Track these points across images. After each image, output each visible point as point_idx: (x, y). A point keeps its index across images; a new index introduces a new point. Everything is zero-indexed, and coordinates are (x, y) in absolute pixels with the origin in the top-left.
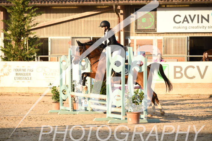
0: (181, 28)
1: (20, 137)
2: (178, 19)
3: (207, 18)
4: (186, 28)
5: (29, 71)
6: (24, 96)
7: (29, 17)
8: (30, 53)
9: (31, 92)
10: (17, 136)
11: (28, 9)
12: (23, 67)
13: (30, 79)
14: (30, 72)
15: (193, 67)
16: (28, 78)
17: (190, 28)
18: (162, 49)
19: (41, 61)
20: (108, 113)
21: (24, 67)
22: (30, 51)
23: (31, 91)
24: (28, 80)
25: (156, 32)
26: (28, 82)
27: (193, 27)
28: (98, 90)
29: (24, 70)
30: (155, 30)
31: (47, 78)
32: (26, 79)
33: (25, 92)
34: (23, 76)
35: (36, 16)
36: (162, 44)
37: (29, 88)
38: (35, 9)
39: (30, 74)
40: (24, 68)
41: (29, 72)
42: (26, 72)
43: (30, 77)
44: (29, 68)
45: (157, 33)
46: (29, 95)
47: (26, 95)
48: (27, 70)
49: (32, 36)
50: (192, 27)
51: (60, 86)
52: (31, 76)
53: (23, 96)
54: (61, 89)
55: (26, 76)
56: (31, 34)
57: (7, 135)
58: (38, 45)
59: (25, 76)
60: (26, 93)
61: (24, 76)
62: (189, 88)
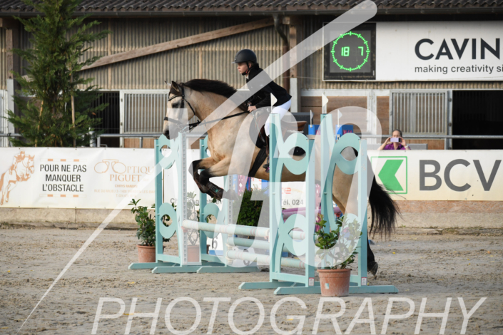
0: (433, 69)
1: (70, 326)
2: (425, 49)
3: (494, 47)
4: (445, 69)
5: (76, 170)
6: (64, 228)
7: (78, 42)
8: (80, 128)
9: (81, 221)
10: (64, 324)
11: (75, 23)
12: (62, 160)
13: (78, 189)
14: (79, 173)
15: (466, 163)
16: (74, 188)
17: (454, 69)
18: (388, 120)
19: (105, 146)
20: (273, 271)
21: (65, 160)
22: (79, 123)
23: (81, 218)
24: (75, 193)
25: (375, 78)
26: (75, 196)
27: (462, 69)
28: (245, 216)
29: (65, 168)
30: (371, 74)
31: (119, 186)
32: (69, 189)
33: (67, 219)
34: (62, 183)
35: (94, 41)
36: (388, 108)
37: (76, 209)
38: (91, 24)
39: (79, 178)
40: (64, 164)
41: (76, 173)
42: (71, 172)
43: (78, 183)
44: (78, 164)
45: (377, 82)
46: (76, 226)
47: (69, 226)
48: (71, 168)
49: (82, 88)
50: (459, 69)
51: (156, 206)
52: (81, 183)
53: (61, 228)
54: (158, 212)
55: (70, 183)
56: (81, 82)
57: (40, 321)
58: (97, 109)
59: (67, 183)
60: (69, 223)
61: (64, 183)
62: (456, 211)
